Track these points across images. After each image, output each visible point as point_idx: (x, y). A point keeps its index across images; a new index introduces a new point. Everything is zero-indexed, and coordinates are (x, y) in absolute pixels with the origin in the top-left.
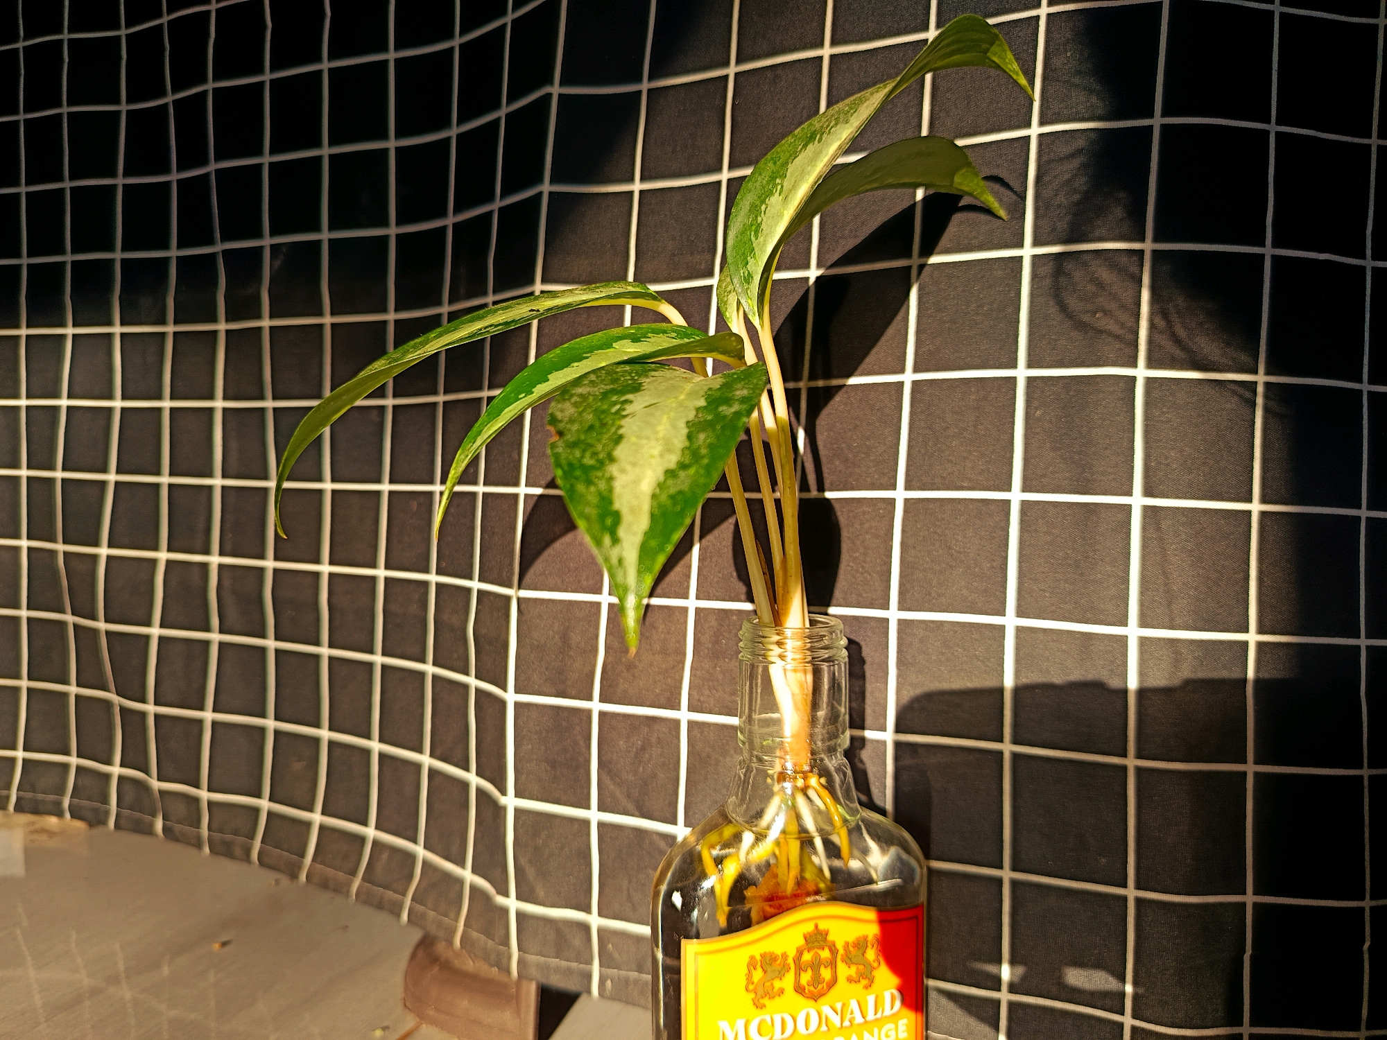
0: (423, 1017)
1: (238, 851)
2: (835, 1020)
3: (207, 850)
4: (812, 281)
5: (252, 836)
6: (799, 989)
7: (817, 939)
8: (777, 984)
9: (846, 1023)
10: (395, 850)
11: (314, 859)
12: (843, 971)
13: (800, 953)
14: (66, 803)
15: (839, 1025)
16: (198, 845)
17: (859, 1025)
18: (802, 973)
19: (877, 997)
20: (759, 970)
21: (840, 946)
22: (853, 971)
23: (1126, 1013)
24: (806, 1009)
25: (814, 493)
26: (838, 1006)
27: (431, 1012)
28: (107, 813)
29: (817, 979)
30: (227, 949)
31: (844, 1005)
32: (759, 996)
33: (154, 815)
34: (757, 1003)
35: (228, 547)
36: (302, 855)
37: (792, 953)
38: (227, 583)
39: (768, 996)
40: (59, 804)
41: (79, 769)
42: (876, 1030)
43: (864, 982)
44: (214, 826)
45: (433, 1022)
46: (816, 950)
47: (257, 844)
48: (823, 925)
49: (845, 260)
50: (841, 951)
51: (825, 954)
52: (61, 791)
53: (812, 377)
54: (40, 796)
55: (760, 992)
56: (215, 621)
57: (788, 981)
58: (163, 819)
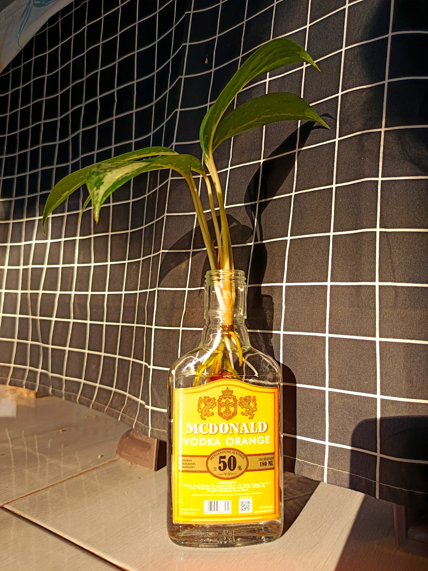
0: (121, 455)
1: (73, 398)
2: (236, 430)
3: (64, 398)
4: (261, 163)
5: (77, 393)
6: (220, 414)
7: (227, 394)
8: (211, 411)
9: (241, 432)
10: (120, 394)
11: (95, 401)
12: (239, 409)
13: (220, 398)
14: (24, 382)
15: (238, 432)
16: (61, 397)
17: (247, 434)
18: (222, 408)
19: (255, 424)
20: (204, 404)
21: (238, 398)
22: (244, 410)
23: (378, 452)
24: (222, 422)
25: (259, 242)
26: (237, 424)
27: (123, 453)
28: (35, 386)
29: (227, 411)
30: (65, 432)
31: (240, 424)
32: (203, 415)
33: (49, 386)
34: (202, 418)
35: (78, 288)
36: (92, 399)
37: (217, 398)
38: (76, 301)
39: (207, 415)
40: (22, 383)
41: (30, 370)
42: (255, 438)
43: (249, 416)
44: (66, 389)
45: (123, 457)
46: (227, 399)
47: (79, 395)
48: (230, 388)
49: (274, 154)
50: (239, 401)
51: (232, 401)
52: (23, 378)
53: (260, 199)
54: (17, 380)
55: (204, 412)
56: (72, 315)
57: (215, 410)
58: (52, 387)
